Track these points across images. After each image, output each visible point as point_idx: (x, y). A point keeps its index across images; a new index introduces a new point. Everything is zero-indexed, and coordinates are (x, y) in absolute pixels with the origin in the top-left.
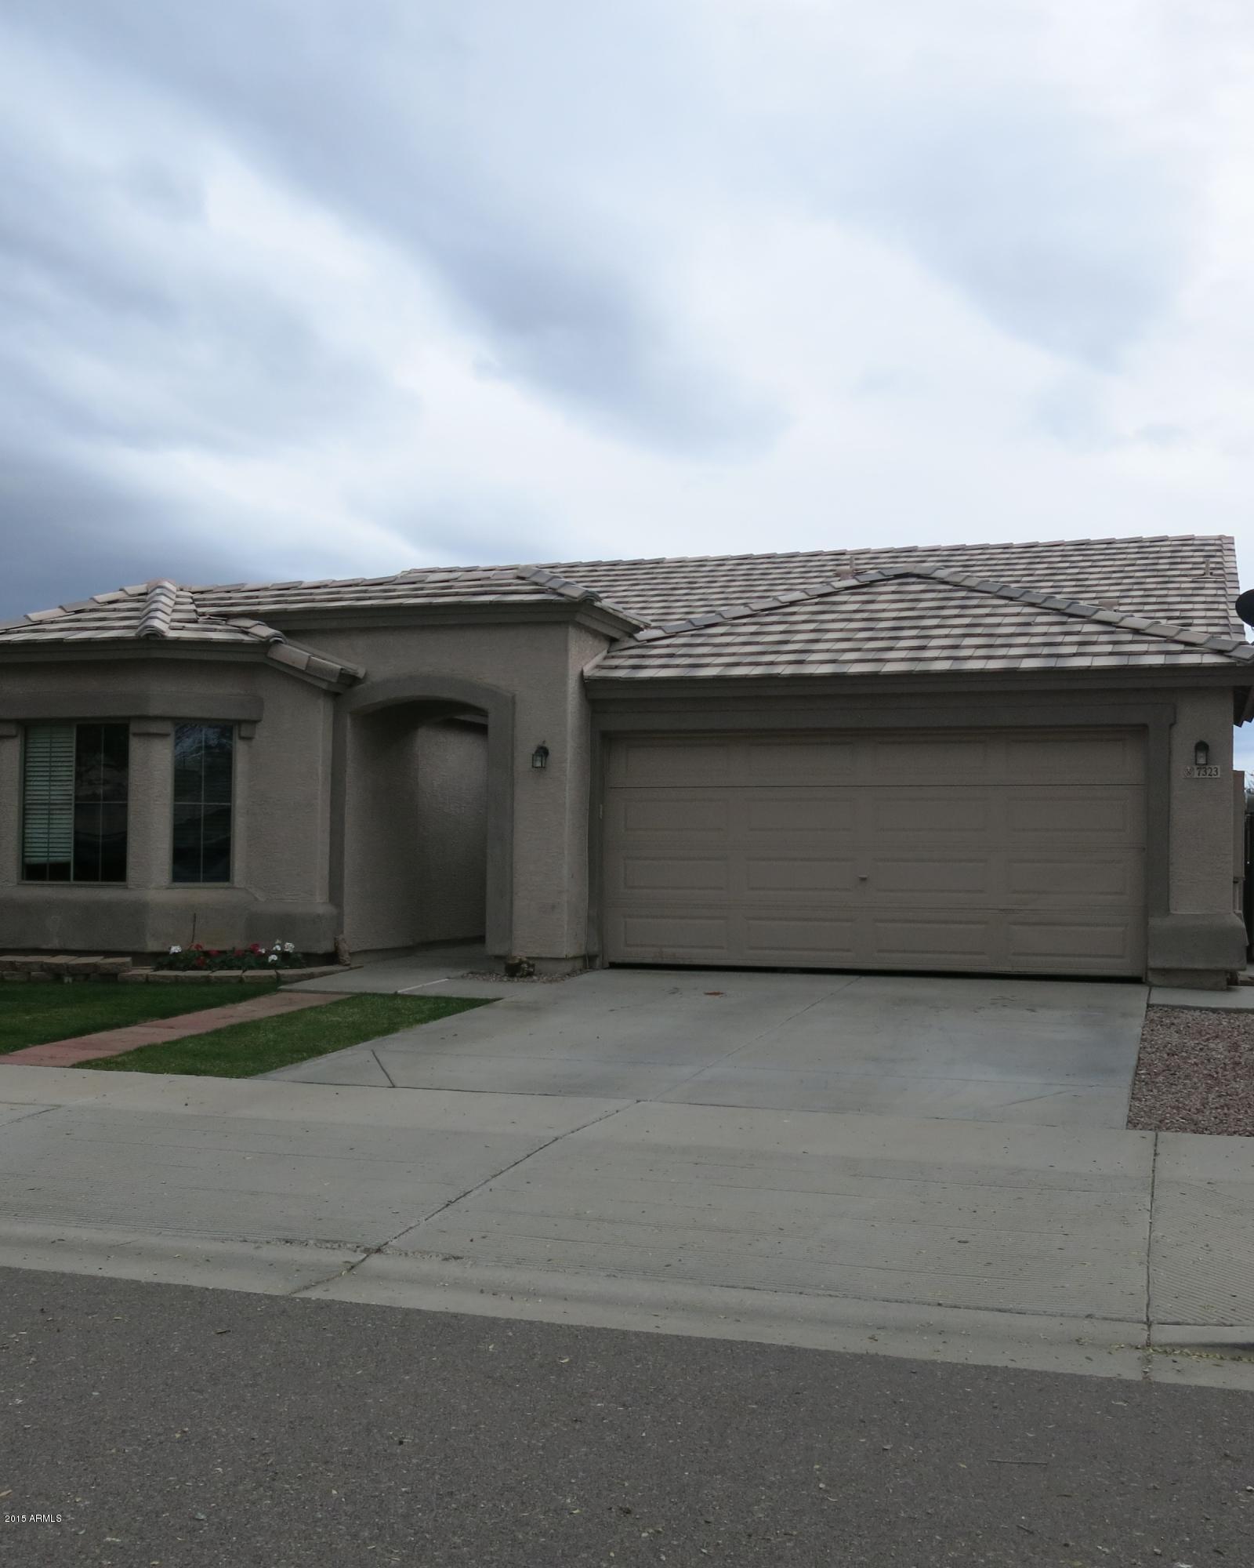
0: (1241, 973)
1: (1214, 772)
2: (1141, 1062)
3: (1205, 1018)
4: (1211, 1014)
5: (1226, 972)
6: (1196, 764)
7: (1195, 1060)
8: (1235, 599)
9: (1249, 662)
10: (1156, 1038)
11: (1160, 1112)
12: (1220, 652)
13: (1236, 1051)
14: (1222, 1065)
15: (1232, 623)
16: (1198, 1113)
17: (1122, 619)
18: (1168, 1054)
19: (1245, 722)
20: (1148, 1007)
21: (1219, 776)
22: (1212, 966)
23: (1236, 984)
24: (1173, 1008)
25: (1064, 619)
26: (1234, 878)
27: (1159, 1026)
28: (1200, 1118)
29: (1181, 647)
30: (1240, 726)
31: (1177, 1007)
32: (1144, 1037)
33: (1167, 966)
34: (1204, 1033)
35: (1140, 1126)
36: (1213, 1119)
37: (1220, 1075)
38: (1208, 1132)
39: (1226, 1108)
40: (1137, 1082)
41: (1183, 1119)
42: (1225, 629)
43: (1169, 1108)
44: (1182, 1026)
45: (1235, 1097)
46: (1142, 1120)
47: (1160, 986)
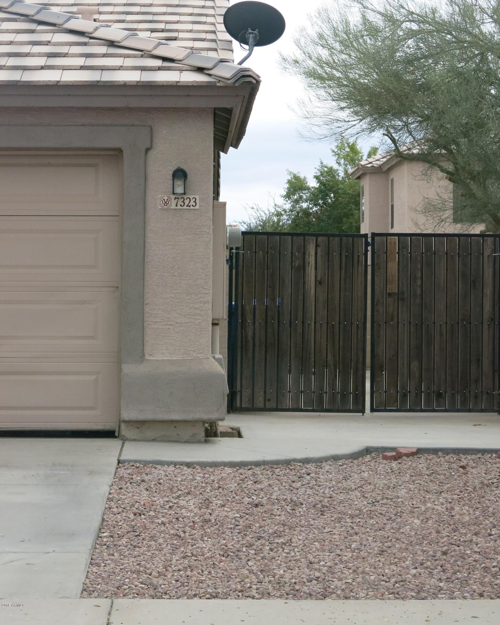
0: (220, 423)
1: (192, 203)
2: (105, 523)
3: (179, 473)
4: (185, 468)
5: (204, 422)
6: (174, 194)
7: (163, 519)
8: (223, 11)
9: (229, 82)
10: (123, 497)
11: (119, 578)
12: (200, 70)
13: (207, 508)
14: (191, 524)
15: (219, 38)
16: (160, 576)
17: (96, 29)
18: (135, 514)
19: (231, 149)
20: (119, 462)
21: (197, 207)
22: (190, 417)
23: (215, 435)
24: (146, 463)
25: (33, 26)
26: (213, 320)
27: (128, 484)
28: (161, 582)
29: (159, 63)
30: (226, 153)
31: (150, 462)
32: (110, 496)
33: (141, 417)
34: (175, 490)
35: (96, 594)
36: (174, 582)
37: (187, 534)
38: (168, 596)
39: (189, 570)
40: (98, 546)
41: (142, 583)
42: (213, 45)
43: (129, 573)
44: (153, 483)
45: (201, 558)
46: (99, 587)
47: (134, 440)
